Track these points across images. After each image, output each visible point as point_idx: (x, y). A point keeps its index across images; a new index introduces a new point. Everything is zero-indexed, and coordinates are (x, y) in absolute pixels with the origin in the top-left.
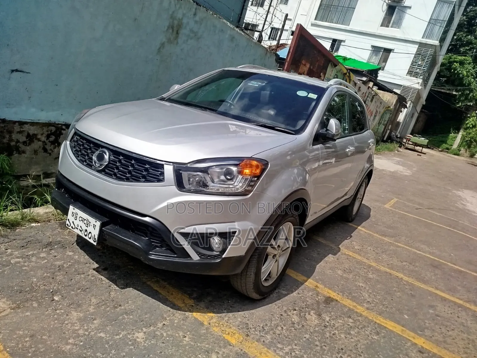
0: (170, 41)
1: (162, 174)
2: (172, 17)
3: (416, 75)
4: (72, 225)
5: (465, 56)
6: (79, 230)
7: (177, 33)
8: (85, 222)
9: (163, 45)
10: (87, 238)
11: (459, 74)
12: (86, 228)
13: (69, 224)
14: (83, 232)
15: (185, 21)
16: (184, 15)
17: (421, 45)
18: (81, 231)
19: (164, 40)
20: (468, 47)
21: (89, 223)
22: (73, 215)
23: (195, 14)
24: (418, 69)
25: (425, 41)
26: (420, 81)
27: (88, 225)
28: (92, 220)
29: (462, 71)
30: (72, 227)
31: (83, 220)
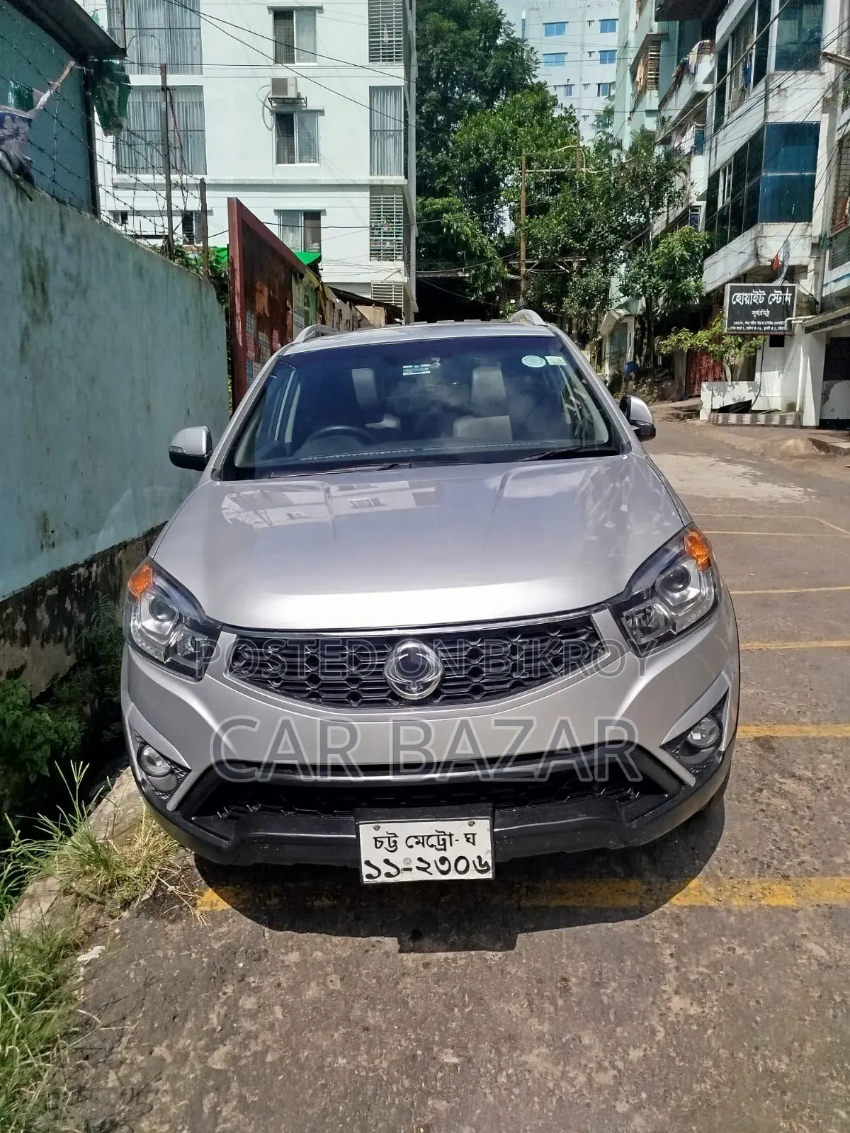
0: (36, 318)
1: (595, 636)
2: (24, 251)
3: (389, 256)
4: (385, 869)
5: (447, 196)
6: (415, 870)
7: (44, 291)
8: (433, 841)
9: (26, 334)
10: (453, 876)
11: (458, 234)
12: (442, 854)
13: (375, 873)
14: (433, 869)
15: (49, 254)
16: (43, 239)
17: (374, 189)
18: (424, 870)
19: (26, 319)
20: (445, 176)
21: (447, 838)
22: (379, 844)
23: (62, 229)
24: (388, 243)
25: (377, 179)
26: (401, 265)
27: (444, 844)
28: (458, 827)
29: (461, 228)
30: (388, 875)
31: (422, 841)
